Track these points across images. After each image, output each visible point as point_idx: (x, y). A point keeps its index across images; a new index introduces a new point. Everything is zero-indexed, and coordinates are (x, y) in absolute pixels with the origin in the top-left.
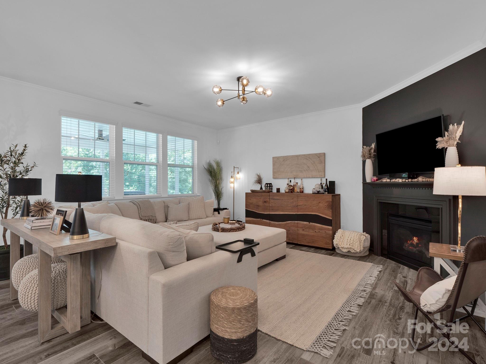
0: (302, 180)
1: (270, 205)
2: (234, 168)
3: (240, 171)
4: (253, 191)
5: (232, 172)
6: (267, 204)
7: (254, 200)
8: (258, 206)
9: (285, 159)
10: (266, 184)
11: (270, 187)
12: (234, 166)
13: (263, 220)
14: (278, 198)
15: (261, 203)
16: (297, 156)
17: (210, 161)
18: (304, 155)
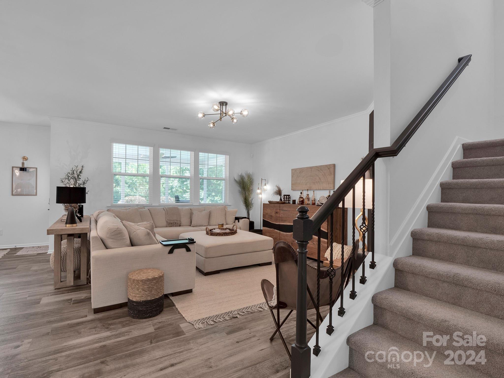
0: (314, 192)
1: (280, 216)
2: (262, 180)
3: (268, 183)
4: (270, 202)
5: (259, 184)
6: (278, 215)
7: (269, 211)
8: (271, 216)
9: (301, 170)
10: (284, 195)
11: (289, 198)
12: (262, 179)
13: (275, 230)
14: (286, 209)
15: (273, 214)
16: (311, 168)
17: (242, 174)
18: (317, 167)
